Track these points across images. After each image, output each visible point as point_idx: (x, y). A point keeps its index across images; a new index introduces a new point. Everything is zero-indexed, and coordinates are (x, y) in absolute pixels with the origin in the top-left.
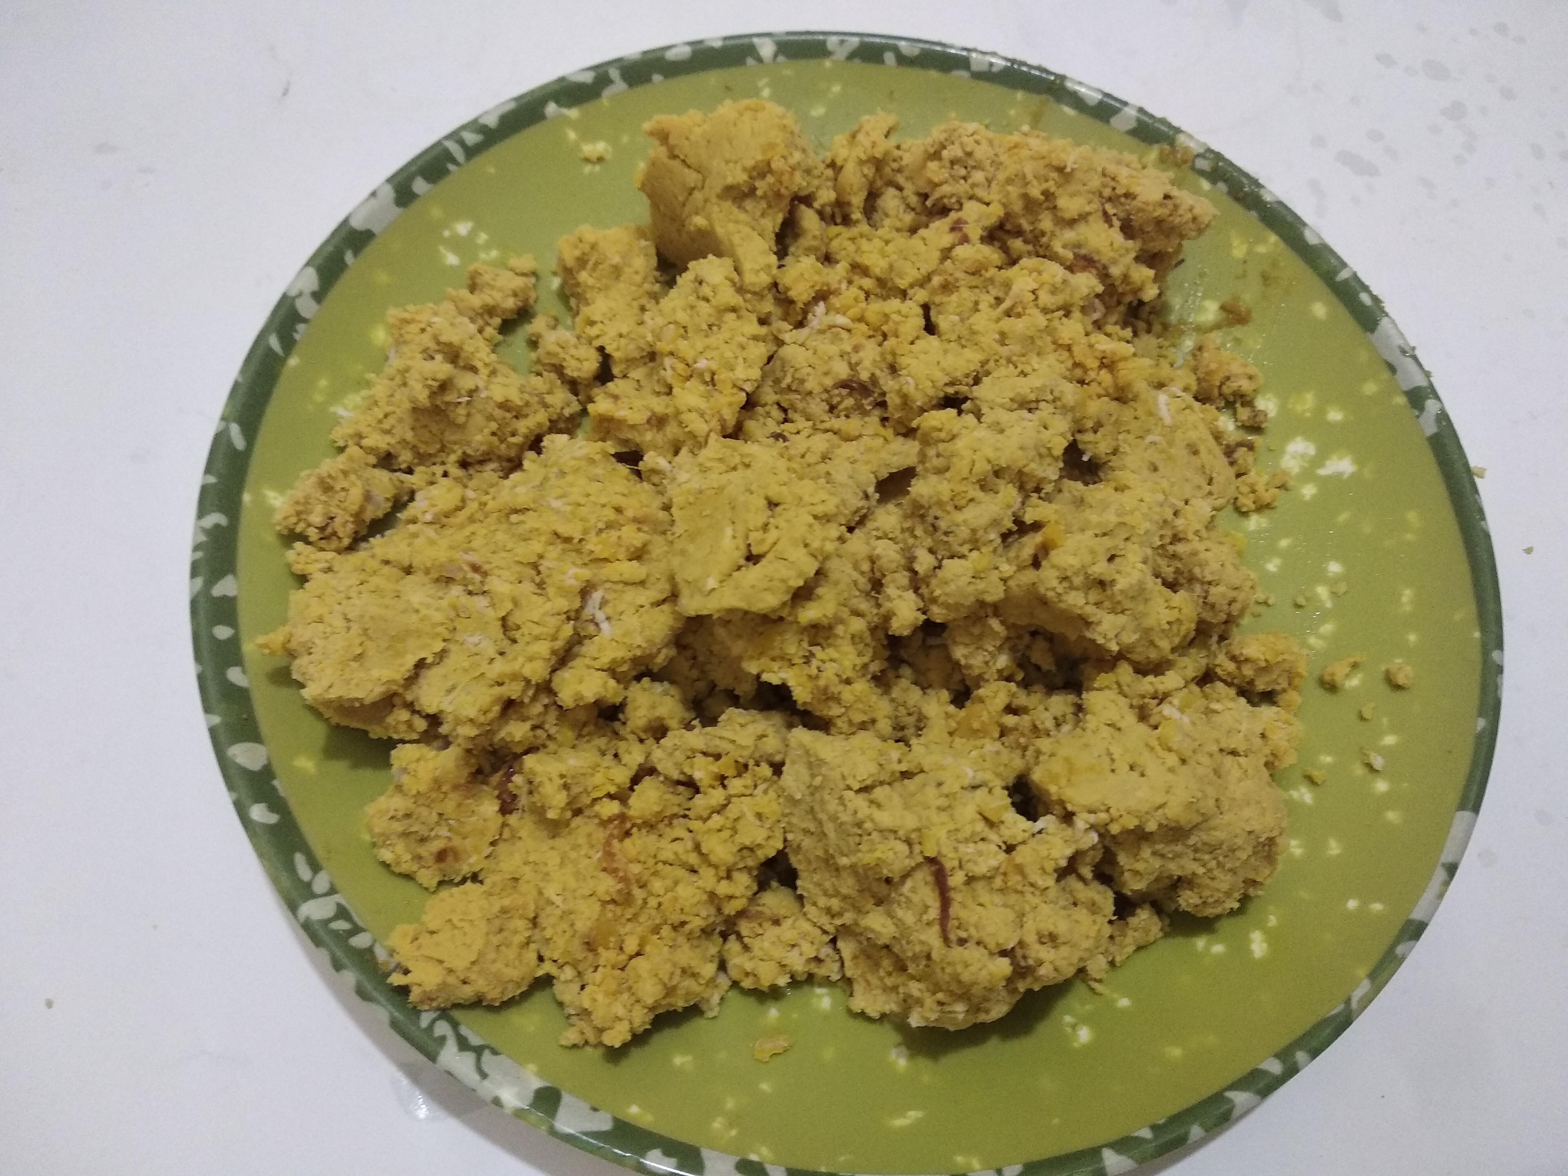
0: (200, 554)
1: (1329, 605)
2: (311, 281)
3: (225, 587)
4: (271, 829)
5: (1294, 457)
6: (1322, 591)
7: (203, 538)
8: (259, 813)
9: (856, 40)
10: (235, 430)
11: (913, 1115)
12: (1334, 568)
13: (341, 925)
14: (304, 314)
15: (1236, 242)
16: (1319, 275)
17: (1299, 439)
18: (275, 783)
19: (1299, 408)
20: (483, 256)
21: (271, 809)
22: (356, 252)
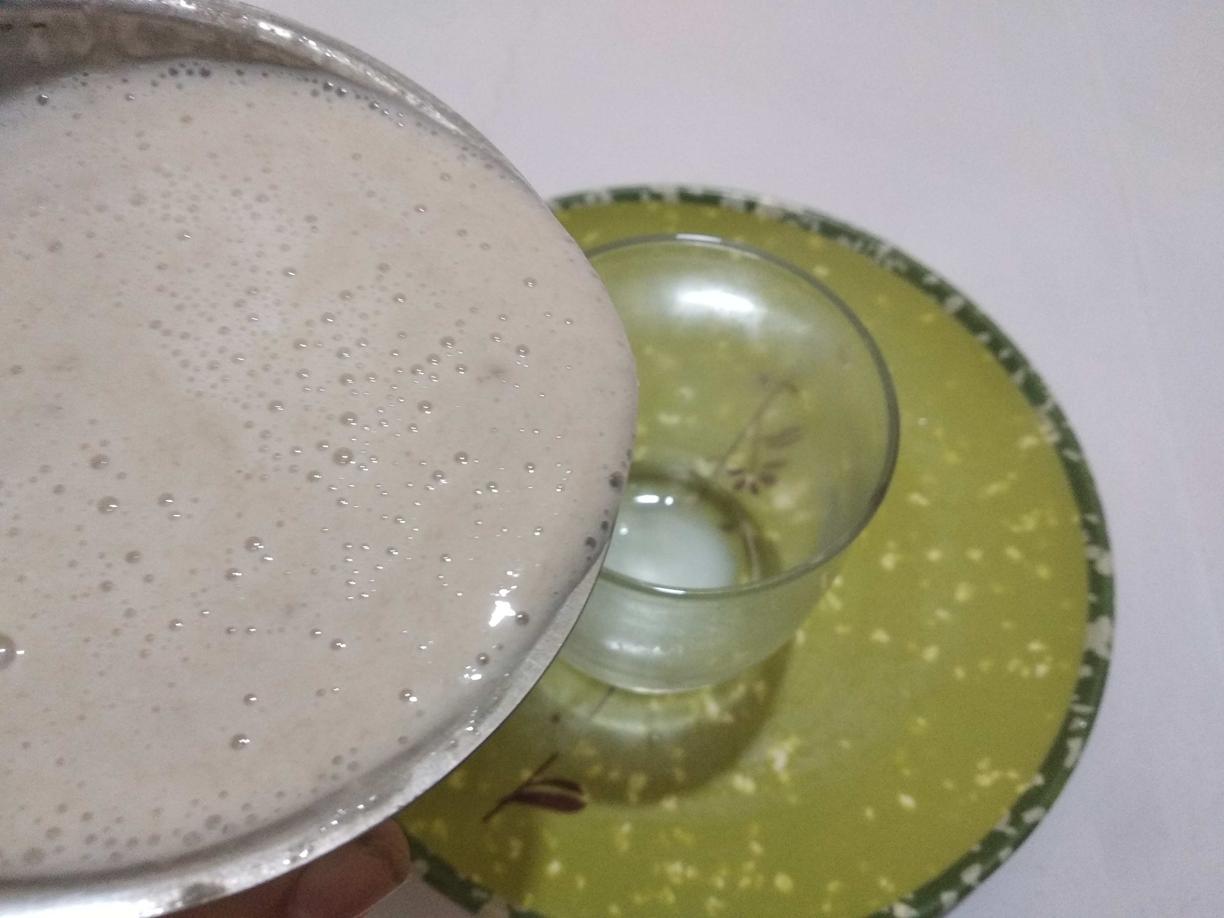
0: (1042, 386)
2: (1103, 567)
3: (1019, 377)
4: (923, 275)
7: (1046, 394)
8: (932, 280)
10: (1074, 456)
13: (869, 249)
14: (1090, 547)
15: (444, 832)
18: (935, 300)
20: (1017, 661)
21: (928, 286)
22: (1091, 605)
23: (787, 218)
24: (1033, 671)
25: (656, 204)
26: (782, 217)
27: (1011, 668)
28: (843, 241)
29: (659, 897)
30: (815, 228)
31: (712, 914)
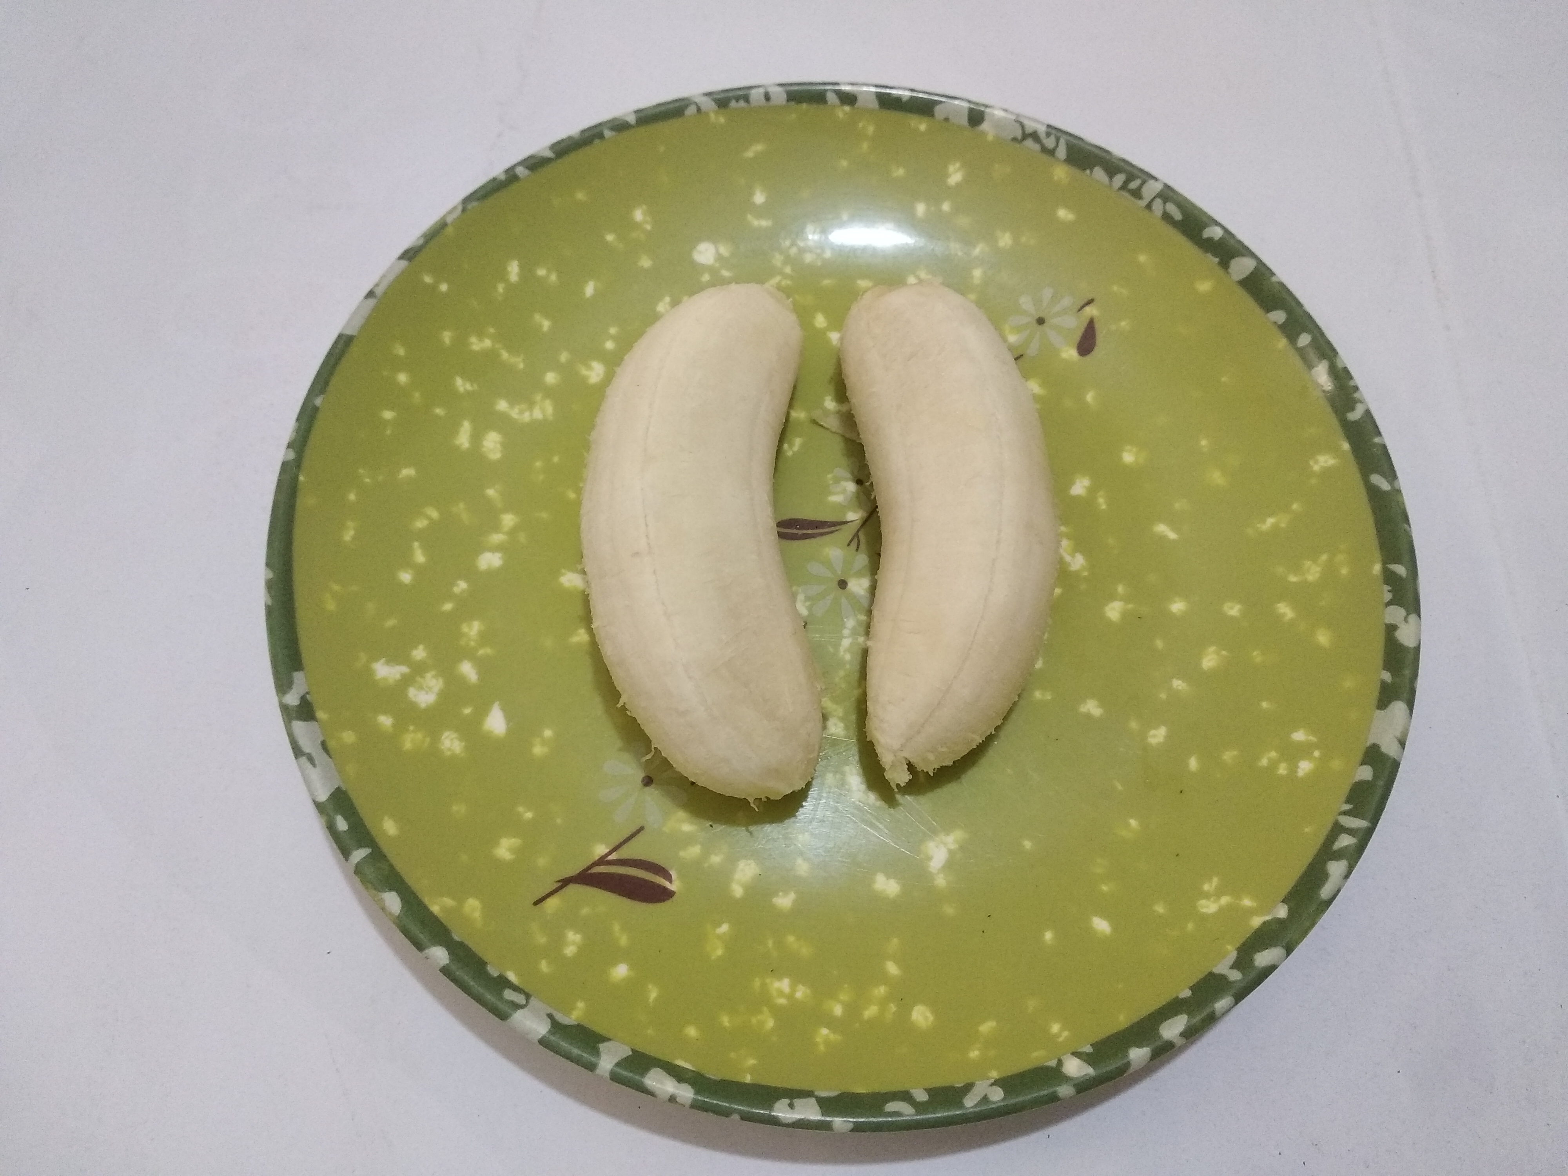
0: (1352, 383)
1: (416, 544)
2: (1405, 636)
4: (1204, 226)
5: (430, 688)
6: (420, 557)
7: (1356, 395)
8: (1216, 233)
10: (1385, 486)
11: (750, 154)
12: (406, 577)
13: (1133, 185)
14: (1392, 608)
15: (477, 915)
16: (388, 861)
17: (423, 705)
18: (1217, 260)
19: (420, 735)
20: (1273, 754)
21: (1210, 240)
22: (1384, 685)
23: (1025, 136)
24: (1293, 769)
25: (847, 108)
26: (1019, 134)
27: (1264, 762)
28: (1099, 173)
29: (754, 1020)
30: (1062, 153)
31: (822, 1048)
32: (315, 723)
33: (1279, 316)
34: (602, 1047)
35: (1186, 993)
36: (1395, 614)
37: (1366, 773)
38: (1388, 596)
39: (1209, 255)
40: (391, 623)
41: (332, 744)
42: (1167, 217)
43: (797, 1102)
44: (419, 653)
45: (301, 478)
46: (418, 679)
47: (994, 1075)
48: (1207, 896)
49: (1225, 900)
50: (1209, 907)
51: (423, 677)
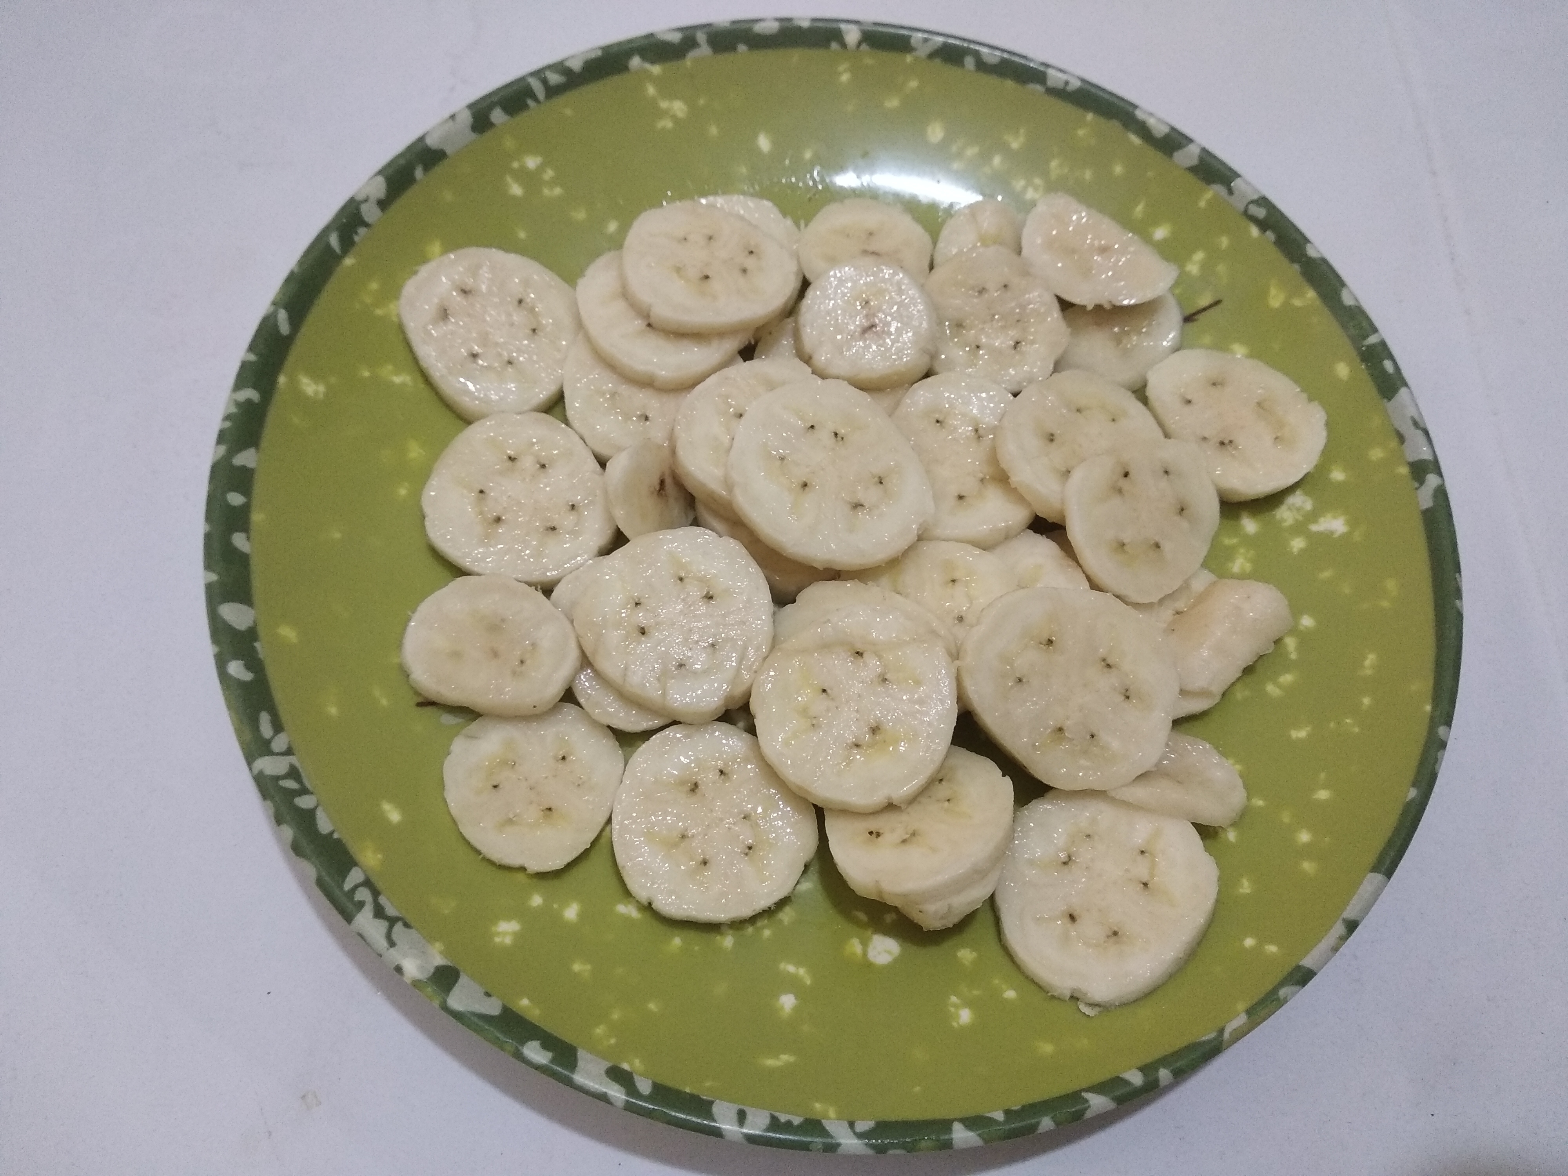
1: (1293, 656)
2: (379, 189)
3: (246, 458)
4: (245, 685)
5: (1290, 509)
6: (1290, 643)
7: (234, 410)
9: (940, 39)
11: (785, 1058)
12: (1307, 622)
15: (1273, 291)
16: (1349, 335)
17: (1298, 492)
18: (257, 645)
20: (546, 192)
21: (248, 667)
22: (427, 168)
23: (392, 921)
24: (541, 168)
25: (626, 1066)
26: (398, 927)
27: (558, 191)
28: (324, 825)
29: (1066, 170)
30: (355, 877)
31: (1022, 131)
32: (1411, 460)
33: (239, 540)
34: (1194, 162)
35: (742, 48)
36: (370, 212)
37: (497, 116)
38: (362, 231)
39: (261, 656)
40: (1326, 574)
41: (1394, 443)
42: (278, 727)
43: (1060, 85)
44: (1298, 544)
45: (1428, 708)
46: (1300, 518)
47: (909, 58)
48: (674, 118)
49: (664, 105)
50: (679, 107)
51: (1296, 520)
